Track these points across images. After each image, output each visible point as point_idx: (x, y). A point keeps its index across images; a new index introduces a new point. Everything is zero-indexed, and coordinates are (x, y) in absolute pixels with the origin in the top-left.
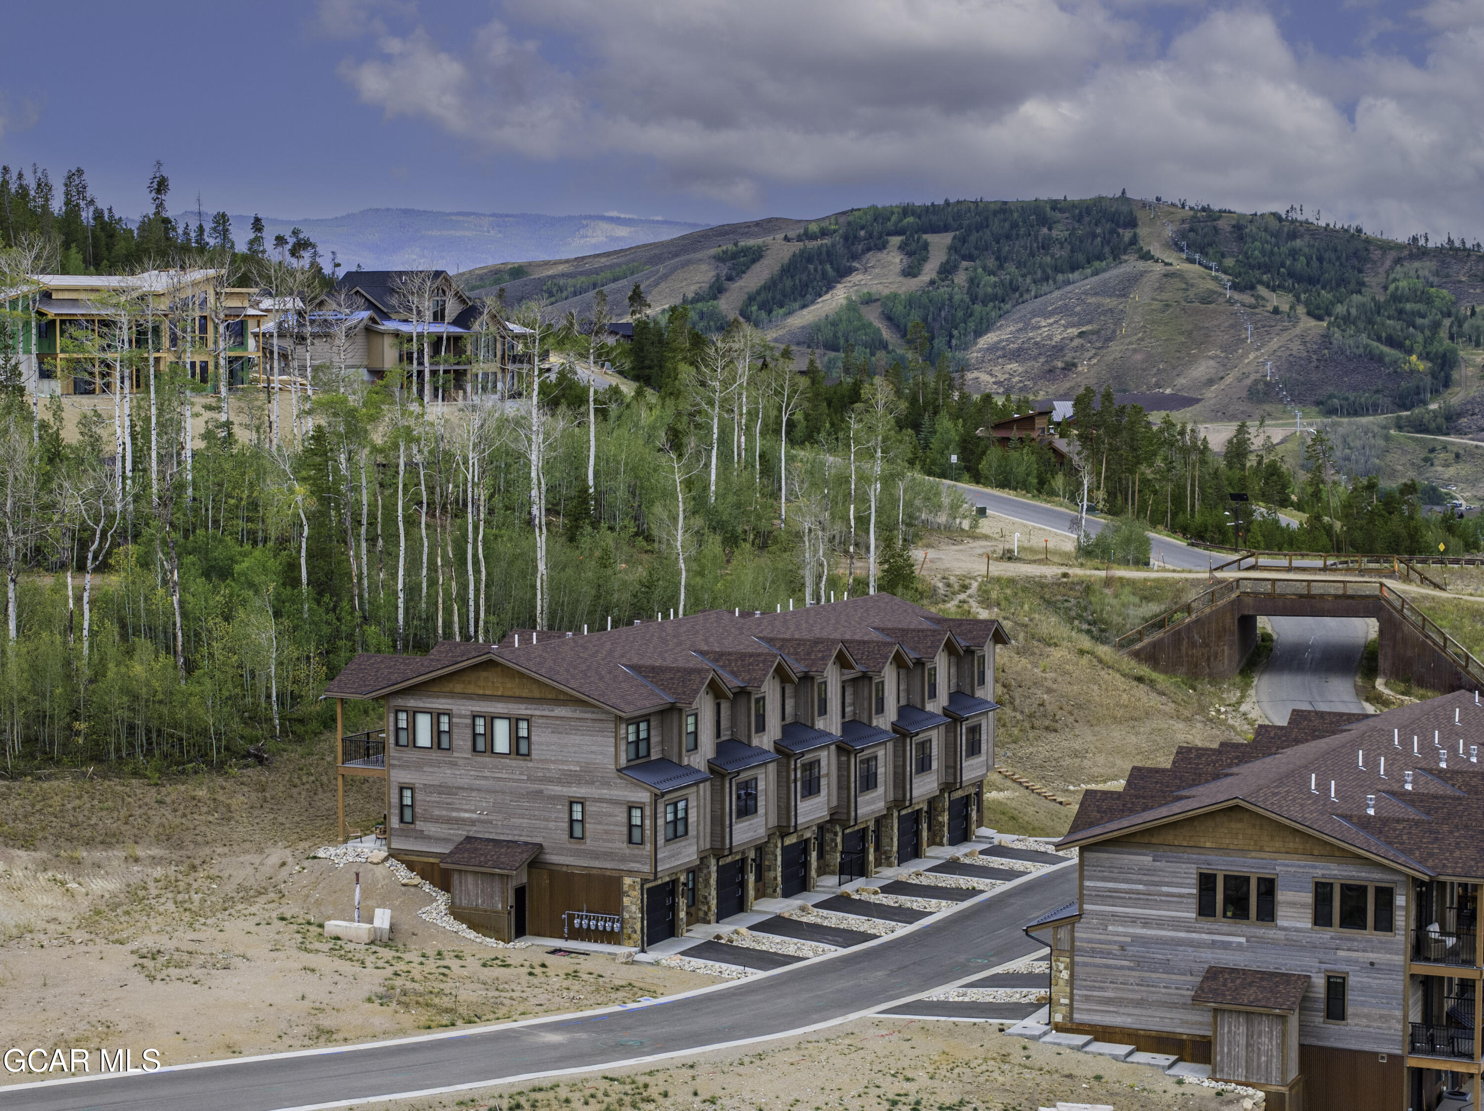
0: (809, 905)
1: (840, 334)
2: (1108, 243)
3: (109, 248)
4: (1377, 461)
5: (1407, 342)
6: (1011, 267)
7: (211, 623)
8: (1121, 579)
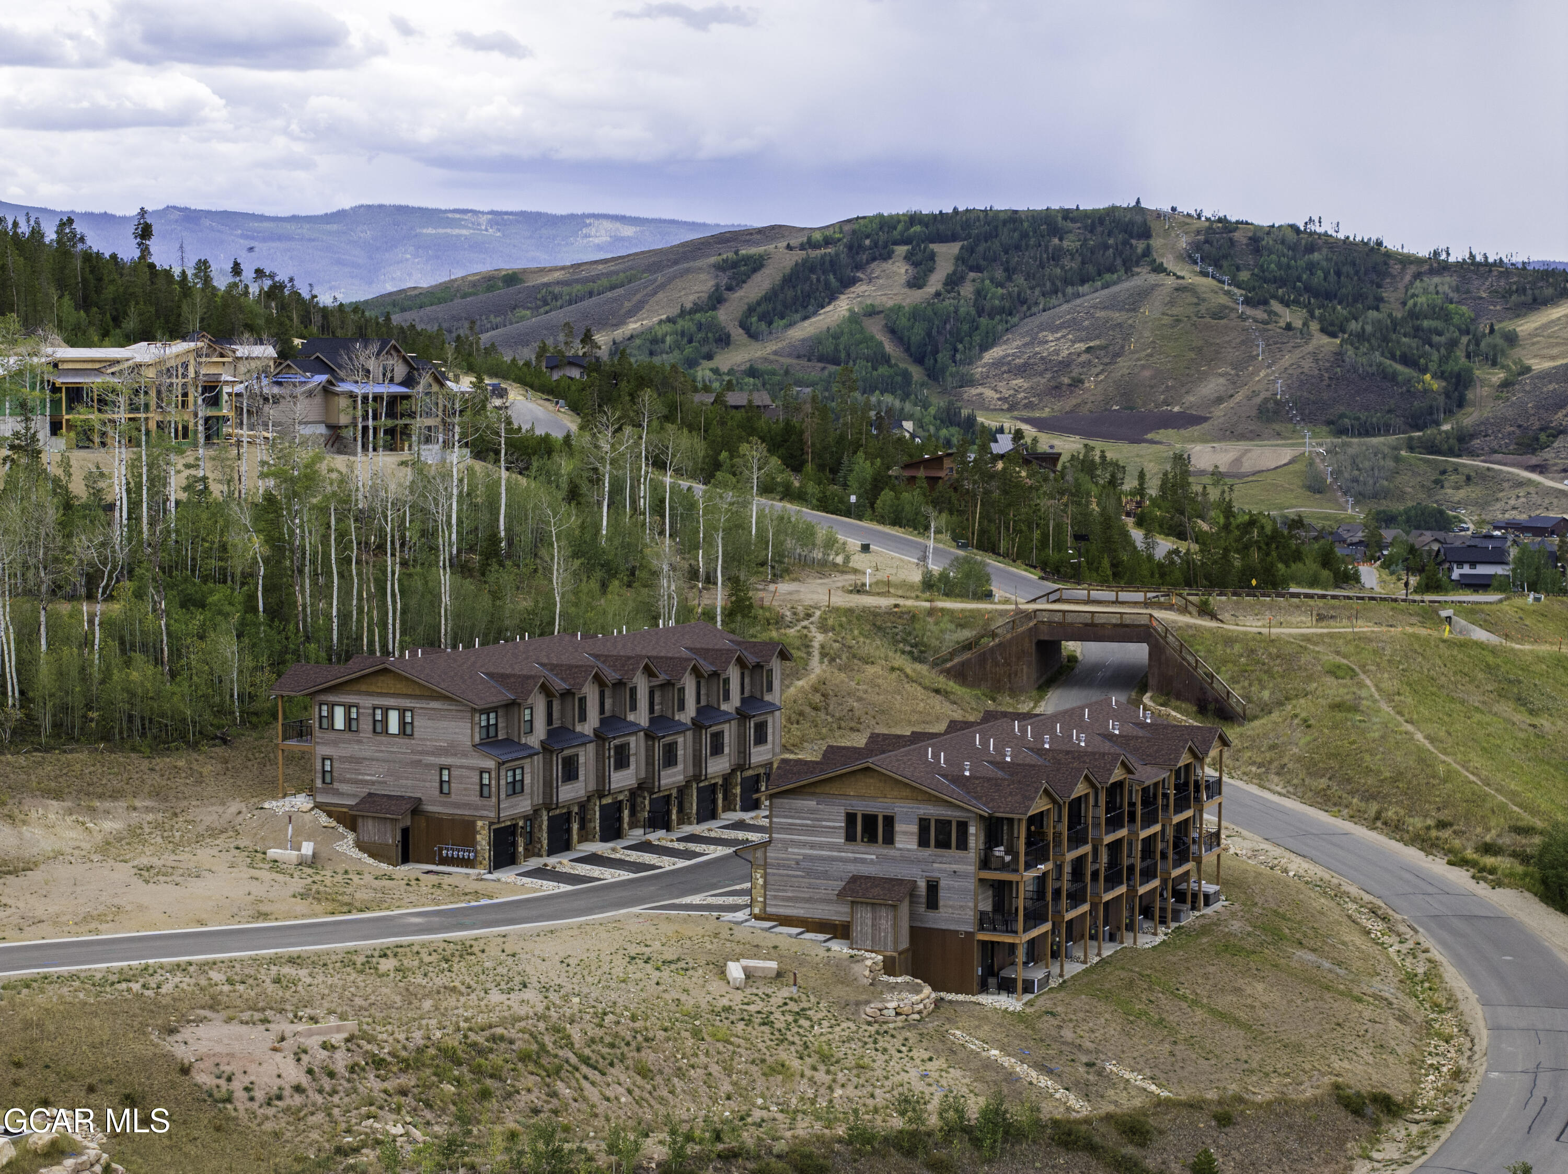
0: (618, 847)
1: (841, 347)
2: (1121, 254)
3: (98, 291)
4: (1386, 483)
5: (1422, 361)
6: (1020, 279)
7: (189, 641)
8: (942, 610)
